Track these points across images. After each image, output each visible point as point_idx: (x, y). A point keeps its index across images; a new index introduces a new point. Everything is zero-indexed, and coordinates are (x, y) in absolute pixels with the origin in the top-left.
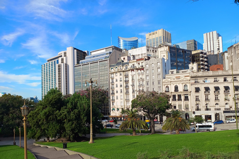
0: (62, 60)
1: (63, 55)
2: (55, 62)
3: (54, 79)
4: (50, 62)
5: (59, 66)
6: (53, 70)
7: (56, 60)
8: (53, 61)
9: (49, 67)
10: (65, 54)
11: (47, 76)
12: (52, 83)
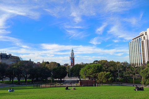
0: (144, 37)
1: (144, 34)
2: (138, 39)
3: (138, 51)
4: (135, 40)
5: (142, 42)
6: (137, 45)
7: (139, 38)
8: (137, 39)
9: (134, 43)
10: (146, 33)
11: (133, 49)
12: (137, 53)
